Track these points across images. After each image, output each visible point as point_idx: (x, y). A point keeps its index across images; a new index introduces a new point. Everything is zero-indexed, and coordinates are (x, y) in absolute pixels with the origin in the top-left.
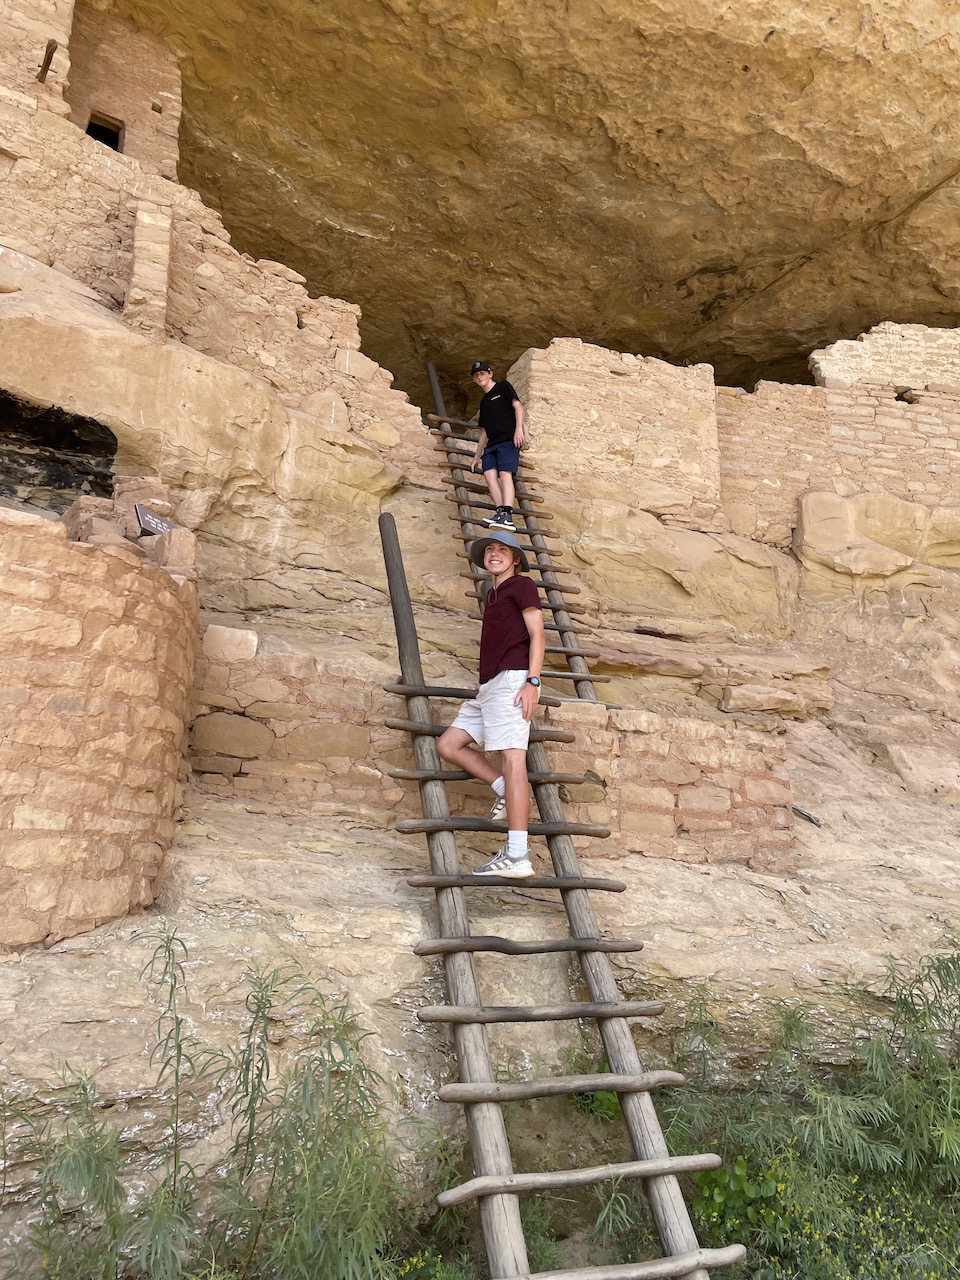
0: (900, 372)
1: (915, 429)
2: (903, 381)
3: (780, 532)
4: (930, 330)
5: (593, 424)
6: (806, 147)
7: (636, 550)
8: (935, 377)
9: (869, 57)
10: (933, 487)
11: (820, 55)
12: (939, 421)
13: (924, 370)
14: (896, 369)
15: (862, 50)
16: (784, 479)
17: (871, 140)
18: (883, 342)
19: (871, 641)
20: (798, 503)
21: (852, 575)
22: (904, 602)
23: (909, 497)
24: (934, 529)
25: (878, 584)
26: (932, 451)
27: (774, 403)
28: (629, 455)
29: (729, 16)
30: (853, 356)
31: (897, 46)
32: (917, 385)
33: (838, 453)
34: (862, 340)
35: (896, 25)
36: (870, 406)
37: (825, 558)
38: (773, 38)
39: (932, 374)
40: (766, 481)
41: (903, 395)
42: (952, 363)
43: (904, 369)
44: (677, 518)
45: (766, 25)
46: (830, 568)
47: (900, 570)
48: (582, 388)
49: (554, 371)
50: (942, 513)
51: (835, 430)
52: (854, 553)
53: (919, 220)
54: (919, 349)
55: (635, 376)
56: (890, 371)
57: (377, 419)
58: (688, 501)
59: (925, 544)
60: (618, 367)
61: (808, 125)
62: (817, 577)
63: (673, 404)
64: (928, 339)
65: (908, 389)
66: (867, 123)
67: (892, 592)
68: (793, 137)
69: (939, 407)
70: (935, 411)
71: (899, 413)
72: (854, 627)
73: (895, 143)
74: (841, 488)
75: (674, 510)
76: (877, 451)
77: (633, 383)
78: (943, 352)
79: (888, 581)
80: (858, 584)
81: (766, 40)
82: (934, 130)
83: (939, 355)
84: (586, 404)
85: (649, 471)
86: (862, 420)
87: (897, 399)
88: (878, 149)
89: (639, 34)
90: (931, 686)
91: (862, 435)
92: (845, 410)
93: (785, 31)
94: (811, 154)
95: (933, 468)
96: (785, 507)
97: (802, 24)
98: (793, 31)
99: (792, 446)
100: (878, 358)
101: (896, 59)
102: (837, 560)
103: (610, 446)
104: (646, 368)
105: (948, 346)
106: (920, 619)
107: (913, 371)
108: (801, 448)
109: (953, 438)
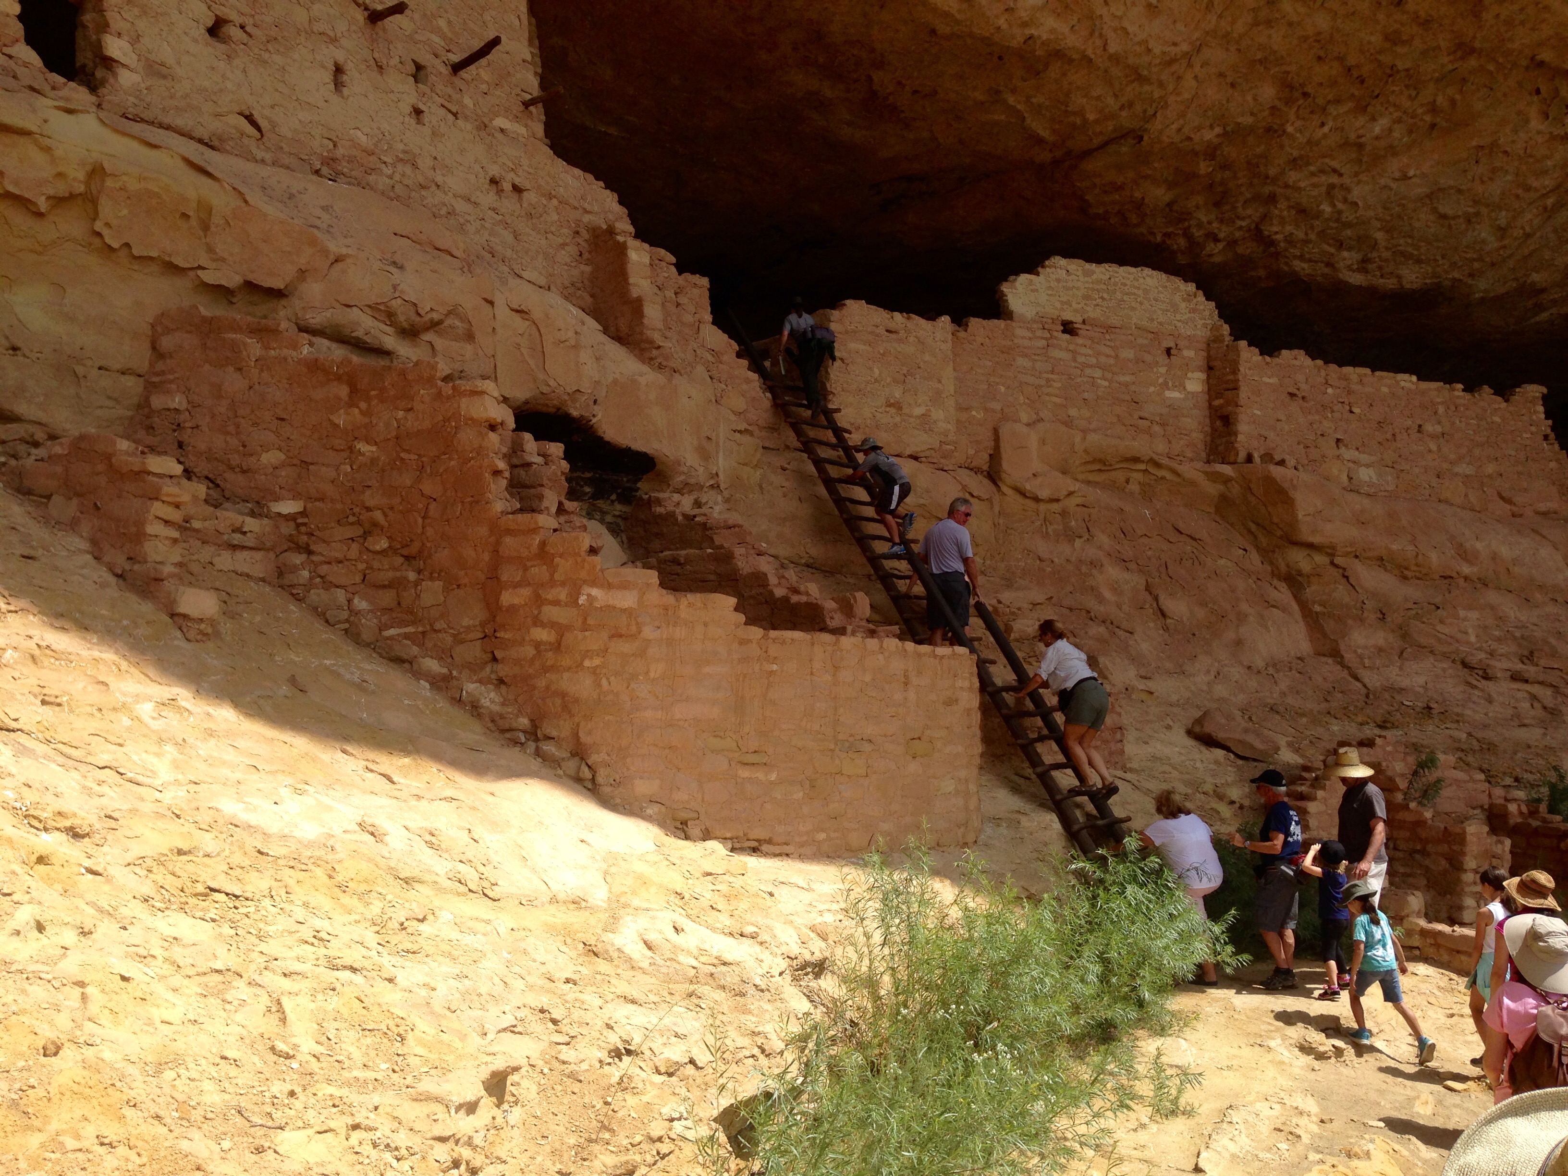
0: (1065, 307)
1: (1075, 360)
2: (1068, 316)
3: (983, 460)
4: (1087, 266)
5: (876, 381)
6: (1026, 115)
7: (922, 501)
8: (1093, 313)
9: (1093, 56)
10: (1086, 413)
11: (1058, 54)
12: (1090, 352)
13: (1082, 305)
14: (1062, 303)
15: (1089, 52)
16: (986, 410)
17: (1074, 114)
18: (1054, 277)
19: (1056, 560)
20: (996, 432)
21: (1037, 499)
22: (1073, 523)
23: (1068, 423)
24: (1086, 451)
25: (1055, 507)
26: (1085, 379)
27: (980, 340)
28: (897, 406)
29: (1005, 26)
30: (1032, 291)
31: (1113, 48)
32: (1078, 319)
33: (1021, 383)
34: (1038, 274)
35: (1115, 30)
36: (1042, 338)
37: (1019, 484)
38: (1030, 42)
39: (1088, 308)
40: (974, 413)
41: (1068, 328)
42: (1102, 298)
43: (1068, 303)
44: (930, 460)
45: (1028, 32)
46: (1022, 493)
47: (1070, 494)
48: (867, 348)
49: (847, 332)
50: (1093, 438)
51: (1021, 361)
52: (1040, 479)
53: (1090, 166)
54: (1079, 284)
55: (902, 334)
56: (1058, 305)
57: (730, 388)
58: (937, 445)
59: (1077, 463)
60: (892, 326)
61: (1034, 100)
62: (1013, 500)
63: (927, 357)
64: (1087, 274)
65: (1072, 322)
66: (1078, 101)
67: (1064, 514)
68: (1019, 107)
69: (1091, 338)
70: (1089, 343)
71: (1064, 345)
72: (1042, 547)
73: (1091, 117)
74: (1024, 417)
75: (928, 453)
76: (1048, 380)
77: (900, 341)
78: (1096, 287)
79: (1061, 504)
80: (1043, 507)
81: (1025, 43)
82: (1122, 108)
83: (1093, 290)
84: (870, 362)
85: (912, 420)
86: (1038, 352)
87: (1064, 332)
88: (1078, 121)
89: (933, 32)
90: (1100, 599)
91: (1038, 365)
92: (1027, 343)
93: (1039, 37)
94: (1028, 121)
95: (1086, 395)
96: (985, 435)
97: (1053, 31)
98: (1044, 37)
99: (992, 379)
100: (1050, 292)
101: (1111, 57)
102: (1028, 487)
103: (887, 401)
104: (910, 324)
105: (1099, 281)
106: (1085, 538)
107: (1075, 306)
108: (998, 380)
109: (1100, 368)
